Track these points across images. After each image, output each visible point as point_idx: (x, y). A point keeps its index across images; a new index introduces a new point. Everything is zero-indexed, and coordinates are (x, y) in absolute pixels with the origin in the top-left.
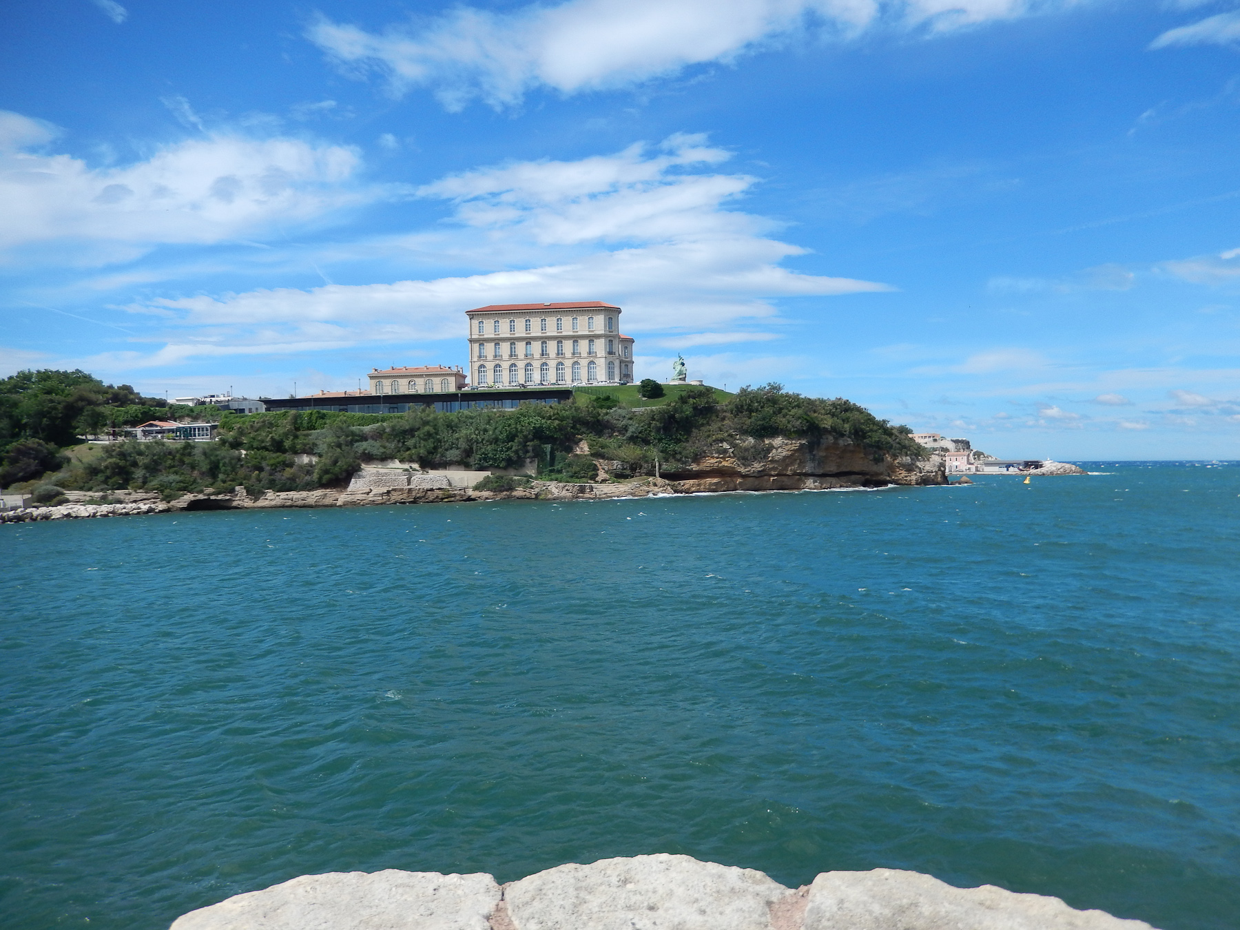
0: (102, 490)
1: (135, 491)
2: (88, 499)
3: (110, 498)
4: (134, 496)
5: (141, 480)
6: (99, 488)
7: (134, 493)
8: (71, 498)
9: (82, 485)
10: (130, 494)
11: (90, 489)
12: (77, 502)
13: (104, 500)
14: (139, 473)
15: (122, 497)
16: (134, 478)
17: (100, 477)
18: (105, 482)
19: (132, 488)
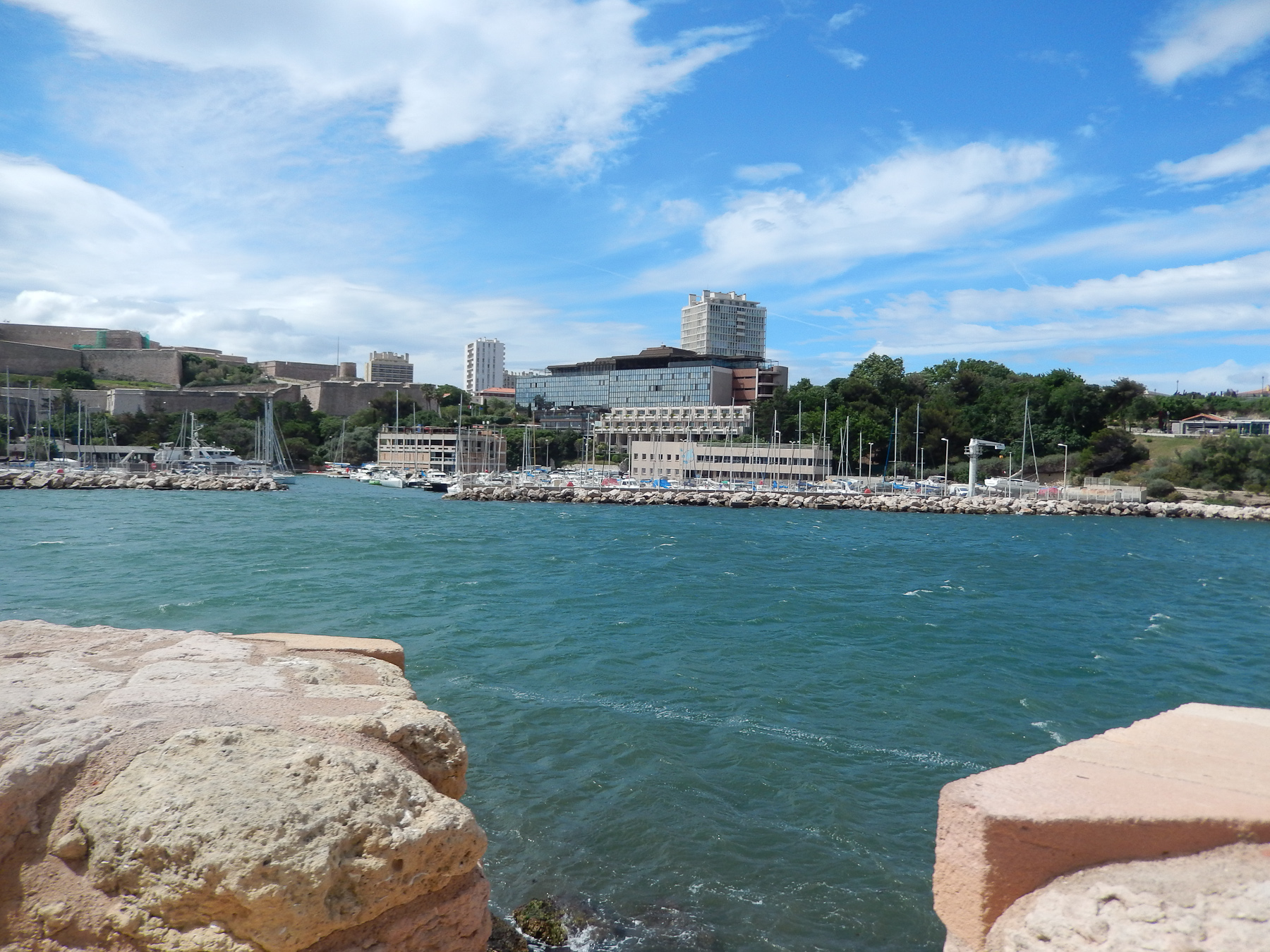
0: (1215, 489)
1: (1258, 494)
2: (1205, 497)
3: (1228, 498)
4: (1256, 499)
5: (1257, 482)
6: (1207, 486)
7: (1254, 495)
8: (1188, 495)
9: (1188, 481)
10: (1251, 496)
11: (1199, 487)
12: (1195, 500)
13: (1222, 501)
14: (1253, 473)
15: (1242, 499)
16: (1247, 479)
17: (1208, 474)
18: (1214, 480)
19: (1251, 489)
